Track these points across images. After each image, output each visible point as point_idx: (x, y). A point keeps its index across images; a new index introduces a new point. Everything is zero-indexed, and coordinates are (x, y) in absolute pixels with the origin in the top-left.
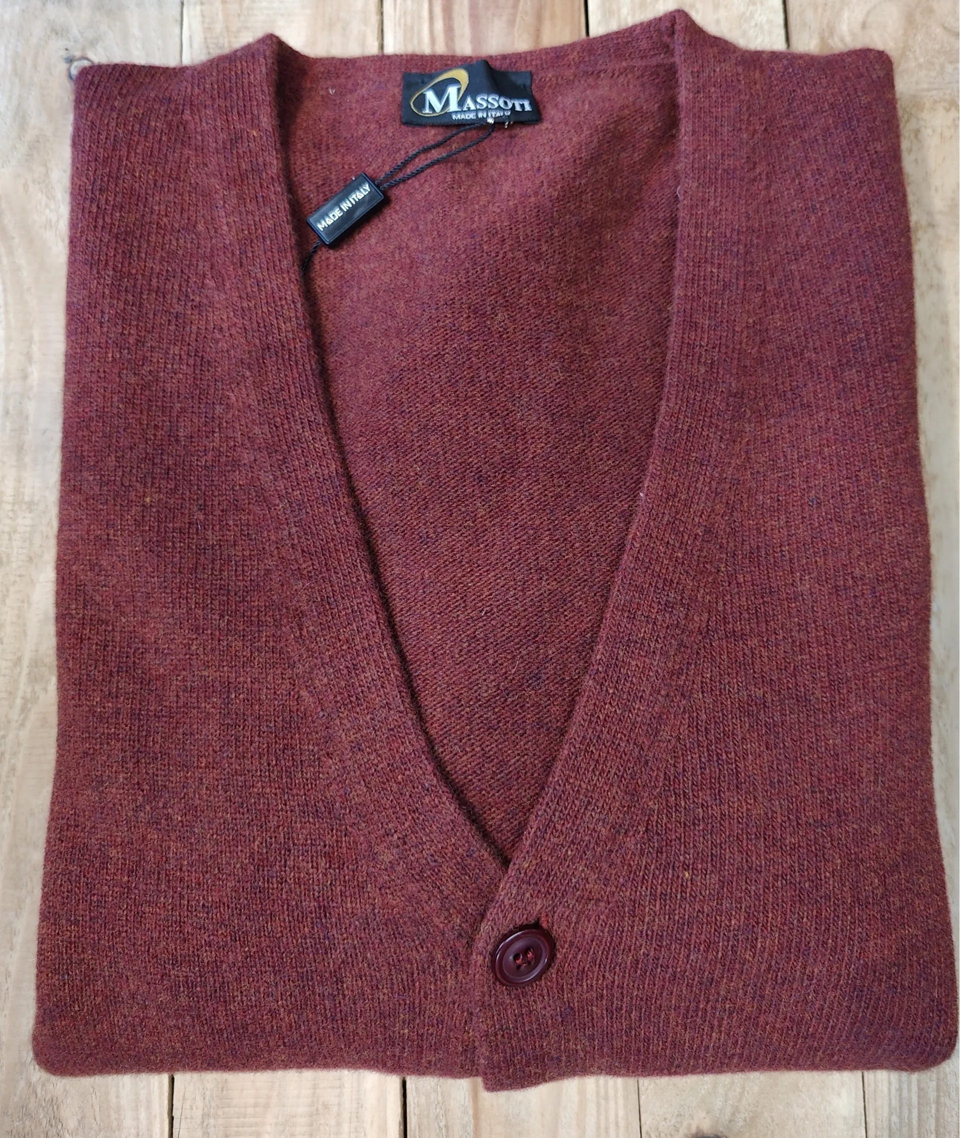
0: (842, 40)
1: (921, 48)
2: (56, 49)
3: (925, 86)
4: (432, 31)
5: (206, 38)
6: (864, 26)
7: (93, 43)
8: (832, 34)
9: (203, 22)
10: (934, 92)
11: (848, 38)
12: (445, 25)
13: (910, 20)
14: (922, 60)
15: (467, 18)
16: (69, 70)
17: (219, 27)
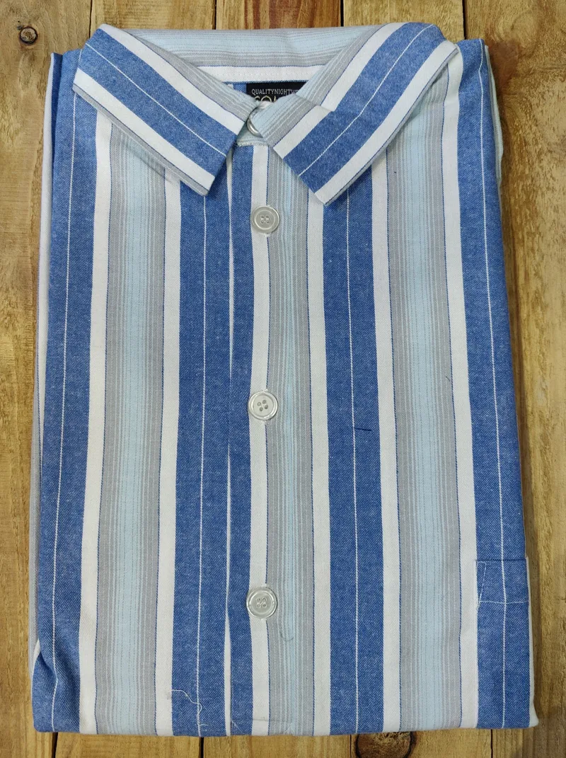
0: (499, 36)
1: (547, 43)
2: (13, 21)
3: (549, 66)
4: (246, 20)
5: (106, 18)
6: (513, 28)
7: (36, 18)
8: (493, 32)
9: (105, 8)
10: (555, 70)
11: (503, 36)
12: (254, 16)
13: (541, 26)
14: (547, 50)
15: (268, 13)
16: (20, 34)
17: (114, 12)
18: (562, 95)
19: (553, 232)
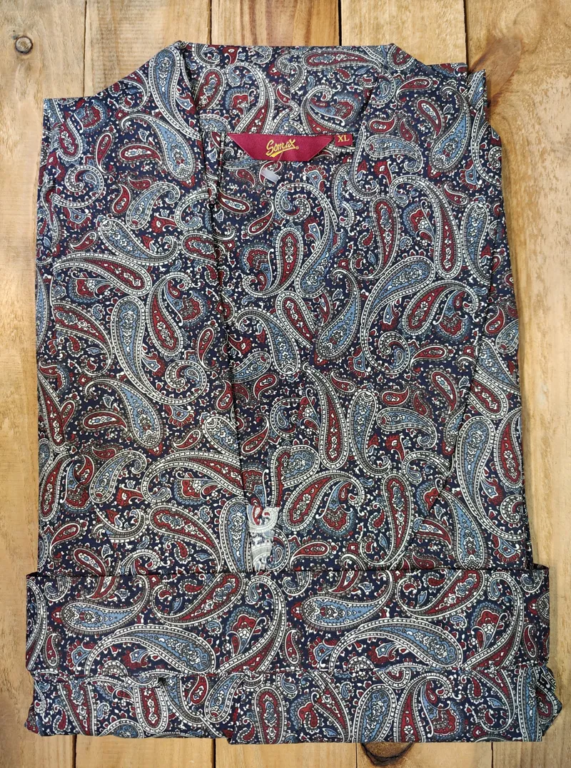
0: (501, 31)
1: (551, 37)
2: (8, 30)
3: (553, 62)
4: (242, 22)
5: (100, 25)
6: (515, 23)
7: (31, 27)
8: (495, 27)
9: (99, 14)
10: (559, 66)
11: (505, 31)
12: (250, 18)
13: (544, 20)
14: (551, 45)
15: (264, 13)
16: (15, 44)
18: (566, 92)
19: (555, 234)
